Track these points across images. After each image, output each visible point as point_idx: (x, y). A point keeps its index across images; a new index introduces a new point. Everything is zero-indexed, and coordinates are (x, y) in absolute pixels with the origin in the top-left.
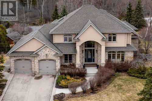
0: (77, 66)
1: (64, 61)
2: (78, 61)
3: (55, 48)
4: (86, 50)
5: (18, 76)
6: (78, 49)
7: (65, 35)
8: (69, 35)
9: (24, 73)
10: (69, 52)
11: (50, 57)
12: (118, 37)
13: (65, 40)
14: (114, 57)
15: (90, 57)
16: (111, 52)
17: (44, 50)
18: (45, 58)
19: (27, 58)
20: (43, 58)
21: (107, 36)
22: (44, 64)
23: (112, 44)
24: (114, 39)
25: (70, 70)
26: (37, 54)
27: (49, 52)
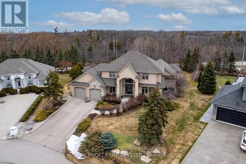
0: (117, 96)
1: (109, 91)
2: (118, 92)
3: (102, 81)
4: (126, 84)
5: (75, 99)
6: (118, 83)
7: (110, 72)
8: (113, 72)
9: (80, 97)
10: (111, 84)
11: (97, 87)
12: (150, 77)
13: (110, 76)
14: (146, 92)
15: (129, 90)
16: (144, 88)
17: (93, 82)
18: (94, 88)
19: (82, 87)
20: (92, 88)
21: (141, 75)
22: (94, 93)
23: (145, 82)
24: (147, 78)
25: (112, 99)
26: (88, 85)
27: (97, 84)
